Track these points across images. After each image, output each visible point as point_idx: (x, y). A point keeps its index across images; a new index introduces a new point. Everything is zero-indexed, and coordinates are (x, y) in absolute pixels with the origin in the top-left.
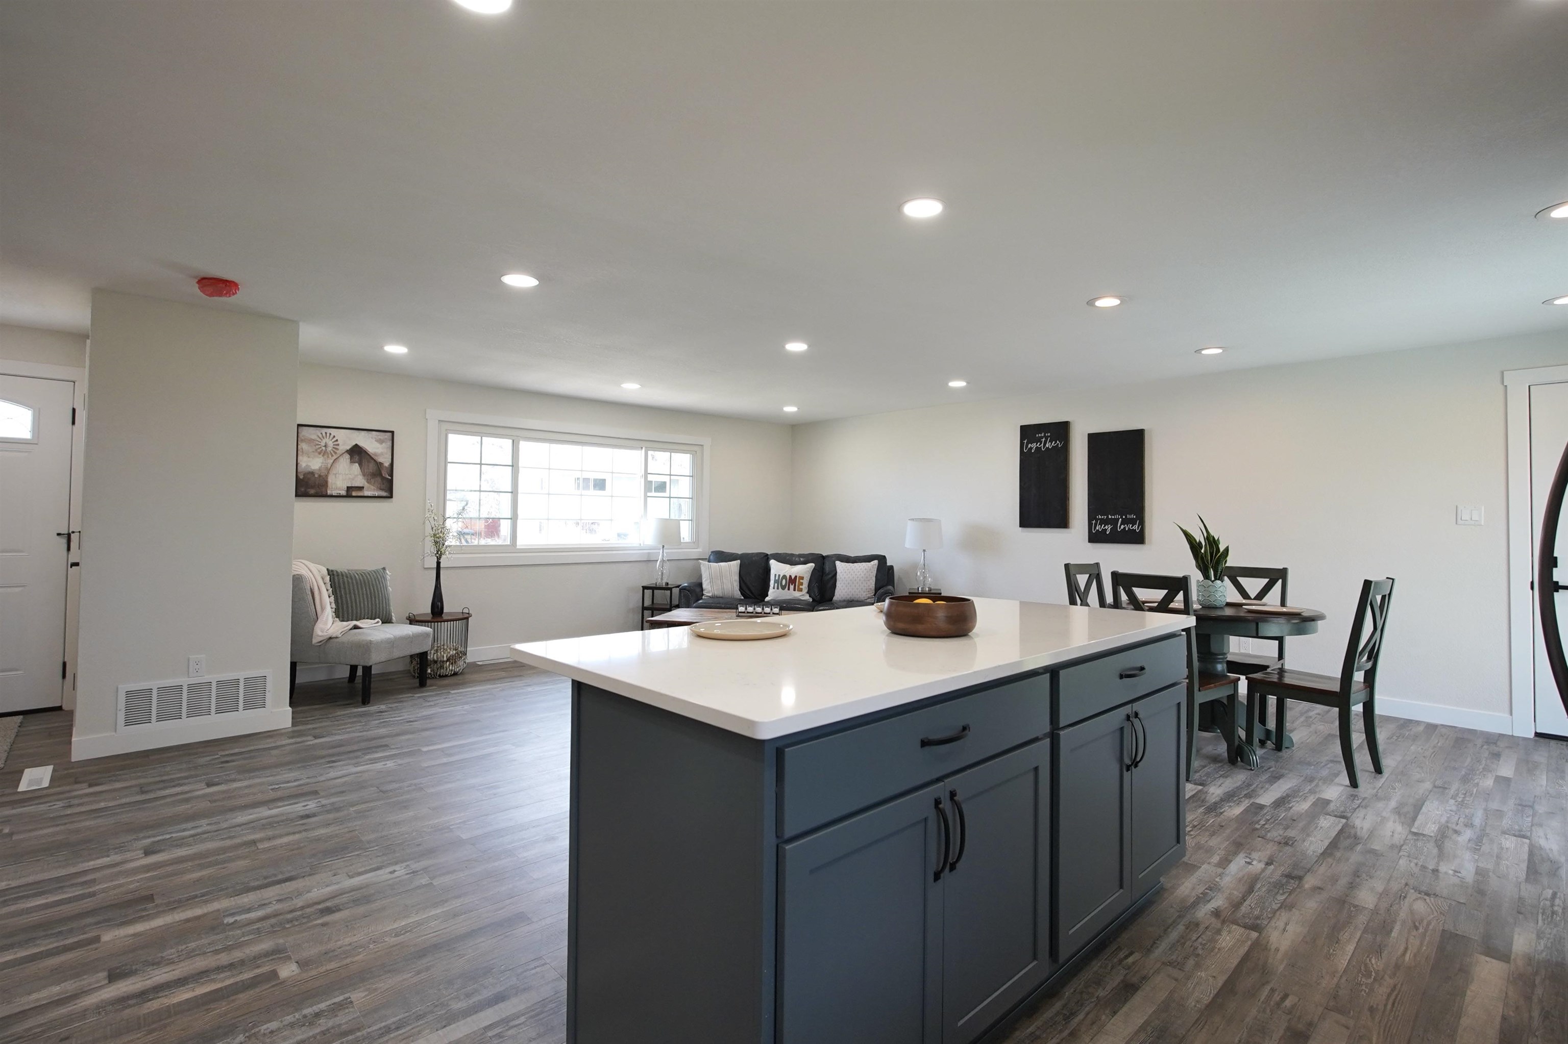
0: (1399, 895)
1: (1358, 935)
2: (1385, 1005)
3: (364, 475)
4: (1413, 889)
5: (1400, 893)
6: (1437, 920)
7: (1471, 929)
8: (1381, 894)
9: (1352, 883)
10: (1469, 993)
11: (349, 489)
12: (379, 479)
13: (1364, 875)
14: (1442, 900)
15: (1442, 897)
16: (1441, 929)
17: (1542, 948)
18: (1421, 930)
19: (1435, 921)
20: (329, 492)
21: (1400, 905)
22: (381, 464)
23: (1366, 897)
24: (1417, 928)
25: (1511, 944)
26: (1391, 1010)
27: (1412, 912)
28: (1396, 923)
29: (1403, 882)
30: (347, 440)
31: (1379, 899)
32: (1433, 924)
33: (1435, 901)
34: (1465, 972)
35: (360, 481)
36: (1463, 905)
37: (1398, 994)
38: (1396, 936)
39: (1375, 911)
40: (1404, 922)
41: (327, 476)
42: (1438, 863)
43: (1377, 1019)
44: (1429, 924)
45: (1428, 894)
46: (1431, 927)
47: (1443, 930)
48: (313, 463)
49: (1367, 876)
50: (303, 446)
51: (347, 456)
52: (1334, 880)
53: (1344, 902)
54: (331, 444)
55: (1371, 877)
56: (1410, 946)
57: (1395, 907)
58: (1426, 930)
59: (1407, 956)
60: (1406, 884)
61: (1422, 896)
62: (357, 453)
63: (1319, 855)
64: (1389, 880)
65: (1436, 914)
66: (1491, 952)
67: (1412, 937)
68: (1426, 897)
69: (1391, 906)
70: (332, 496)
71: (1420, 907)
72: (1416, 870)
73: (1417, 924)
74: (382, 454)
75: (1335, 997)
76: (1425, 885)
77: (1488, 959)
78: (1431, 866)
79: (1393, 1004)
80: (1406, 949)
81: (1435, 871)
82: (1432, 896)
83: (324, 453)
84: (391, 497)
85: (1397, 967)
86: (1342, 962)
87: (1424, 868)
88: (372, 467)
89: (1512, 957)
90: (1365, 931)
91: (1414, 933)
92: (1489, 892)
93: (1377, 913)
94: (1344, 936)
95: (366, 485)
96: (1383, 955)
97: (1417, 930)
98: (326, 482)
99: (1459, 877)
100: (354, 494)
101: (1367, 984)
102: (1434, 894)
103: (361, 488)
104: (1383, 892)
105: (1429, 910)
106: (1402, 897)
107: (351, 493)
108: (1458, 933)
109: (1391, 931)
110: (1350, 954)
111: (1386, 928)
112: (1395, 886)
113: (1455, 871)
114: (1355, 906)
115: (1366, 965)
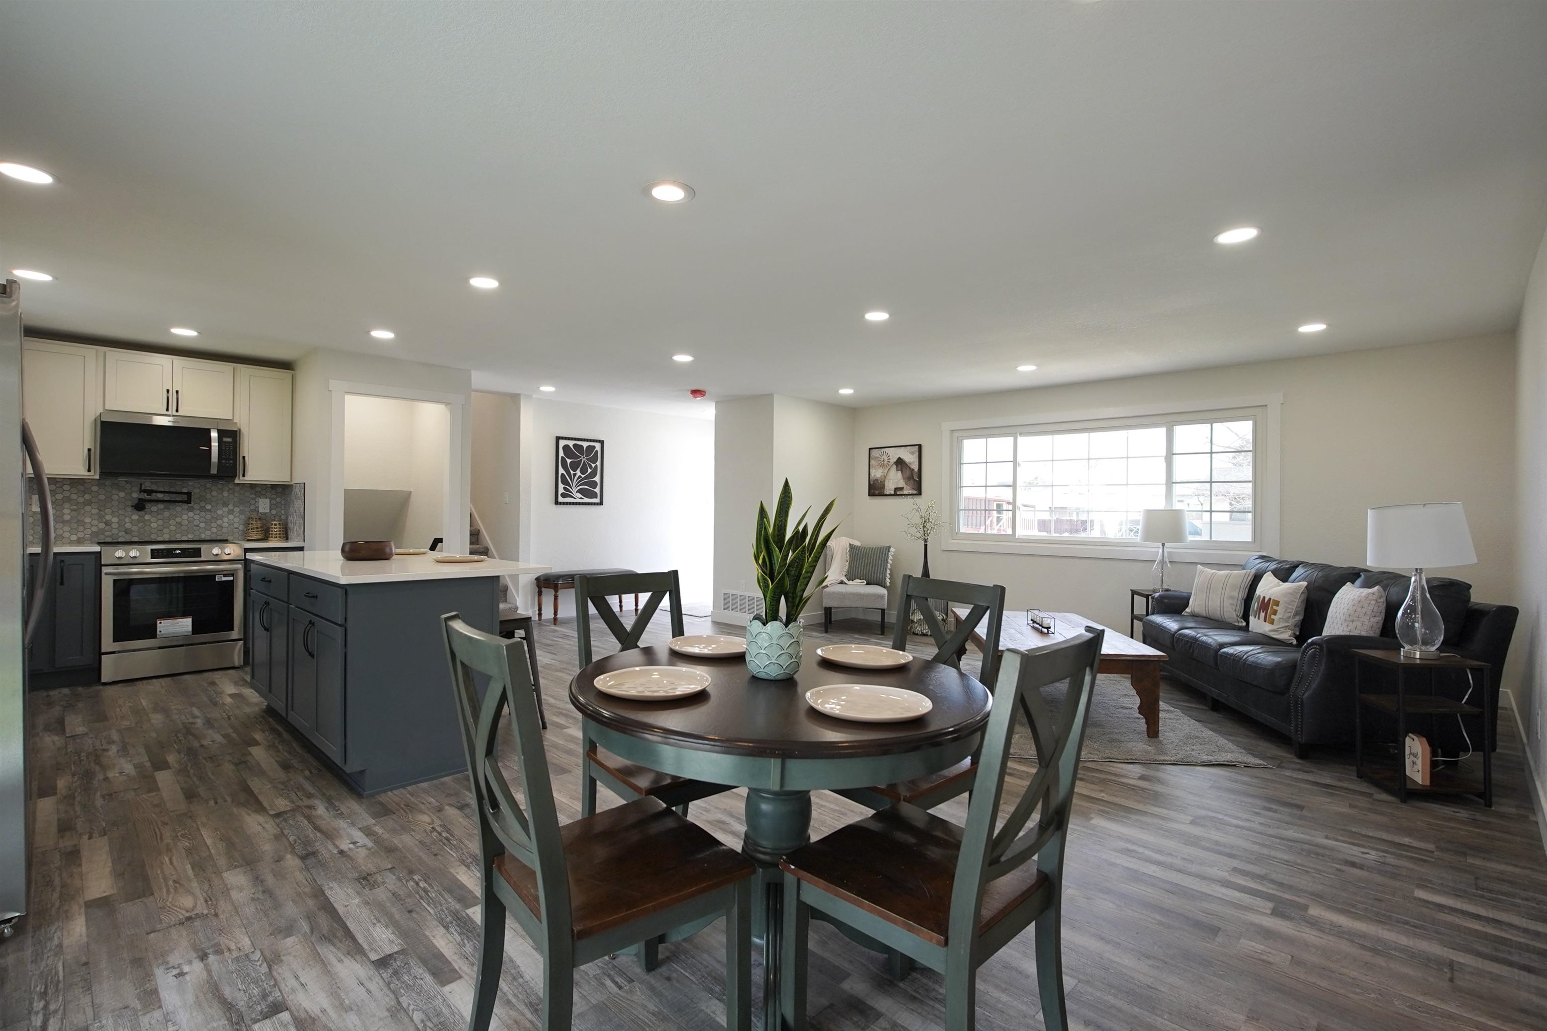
0: (213, 899)
1: (213, 851)
2: (159, 830)
3: (904, 479)
4: (207, 915)
5: (215, 903)
6: (163, 901)
7: (130, 910)
8: (228, 890)
9: (262, 882)
10: (111, 864)
11: (896, 489)
12: (912, 481)
13: (261, 897)
14: (172, 923)
15: (174, 926)
16: (156, 894)
17: (56, 935)
18: (171, 883)
19: (165, 897)
20: (885, 493)
21: (203, 890)
22: (913, 470)
23: (237, 879)
24: (175, 882)
25: (87, 921)
26: (154, 830)
27: (189, 892)
28: (194, 875)
29: (222, 916)
30: (894, 454)
31: (226, 885)
32: (165, 893)
33: (177, 916)
34: (118, 875)
35: (901, 484)
36: (148, 932)
37: (157, 838)
38: (187, 867)
39: (218, 873)
40: (190, 880)
41: (884, 481)
42: (209, 972)
43: (159, 823)
44: (168, 891)
45: (189, 919)
46: (164, 890)
47: (152, 894)
48: (877, 473)
49: (258, 898)
50: (873, 462)
51: (895, 466)
52: (279, 875)
53: (248, 864)
54: (886, 459)
55: (253, 899)
56: (171, 867)
57: (206, 886)
58: (167, 885)
59: (167, 859)
60: (216, 915)
61: (192, 914)
62: (900, 463)
63: (323, 888)
64: (236, 909)
65: (169, 904)
66: (104, 903)
67: (173, 873)
68: (188, 915)
69: (210, 885)
70: (887, 495)
71: (187, 902)
72: (224, 941)
73: (178, 885)
74: (913, 462)
75: (191, 817)
76: (199, 928)
77: (105, 894)
78: (212, 958)
79: (155, 832)
80: (171, 863)
81: (203, 957)
82: (184, 920)
83: (882, 466)
84: (920, 493)
85: (169, 850)
86: (205, 833)
87: (219, 952)
88: (908, 473)
89: (83, 909)
90: (210, 856)
91: (174, 877)
92: (129, 969)
93: (215, 873)
94: (221, 846)
95: (905, 486)
96: (183, 851)
97: (174, 880)
98: (884, 485)
99: (174, 967)
100: (898, 493)
101: (179, 831)
102: (183, 923)
103: (902, 489)
104: (229, 893)
105: (177, 904)
106: (208, 899)
107: (897, 492)
108: (139, 900)
109: (193, 868)
110: (206, 839)
111: (199, 867)
112: (224, 906)
113: (182, 974)
114: (236, 867)
115: (189, 839)
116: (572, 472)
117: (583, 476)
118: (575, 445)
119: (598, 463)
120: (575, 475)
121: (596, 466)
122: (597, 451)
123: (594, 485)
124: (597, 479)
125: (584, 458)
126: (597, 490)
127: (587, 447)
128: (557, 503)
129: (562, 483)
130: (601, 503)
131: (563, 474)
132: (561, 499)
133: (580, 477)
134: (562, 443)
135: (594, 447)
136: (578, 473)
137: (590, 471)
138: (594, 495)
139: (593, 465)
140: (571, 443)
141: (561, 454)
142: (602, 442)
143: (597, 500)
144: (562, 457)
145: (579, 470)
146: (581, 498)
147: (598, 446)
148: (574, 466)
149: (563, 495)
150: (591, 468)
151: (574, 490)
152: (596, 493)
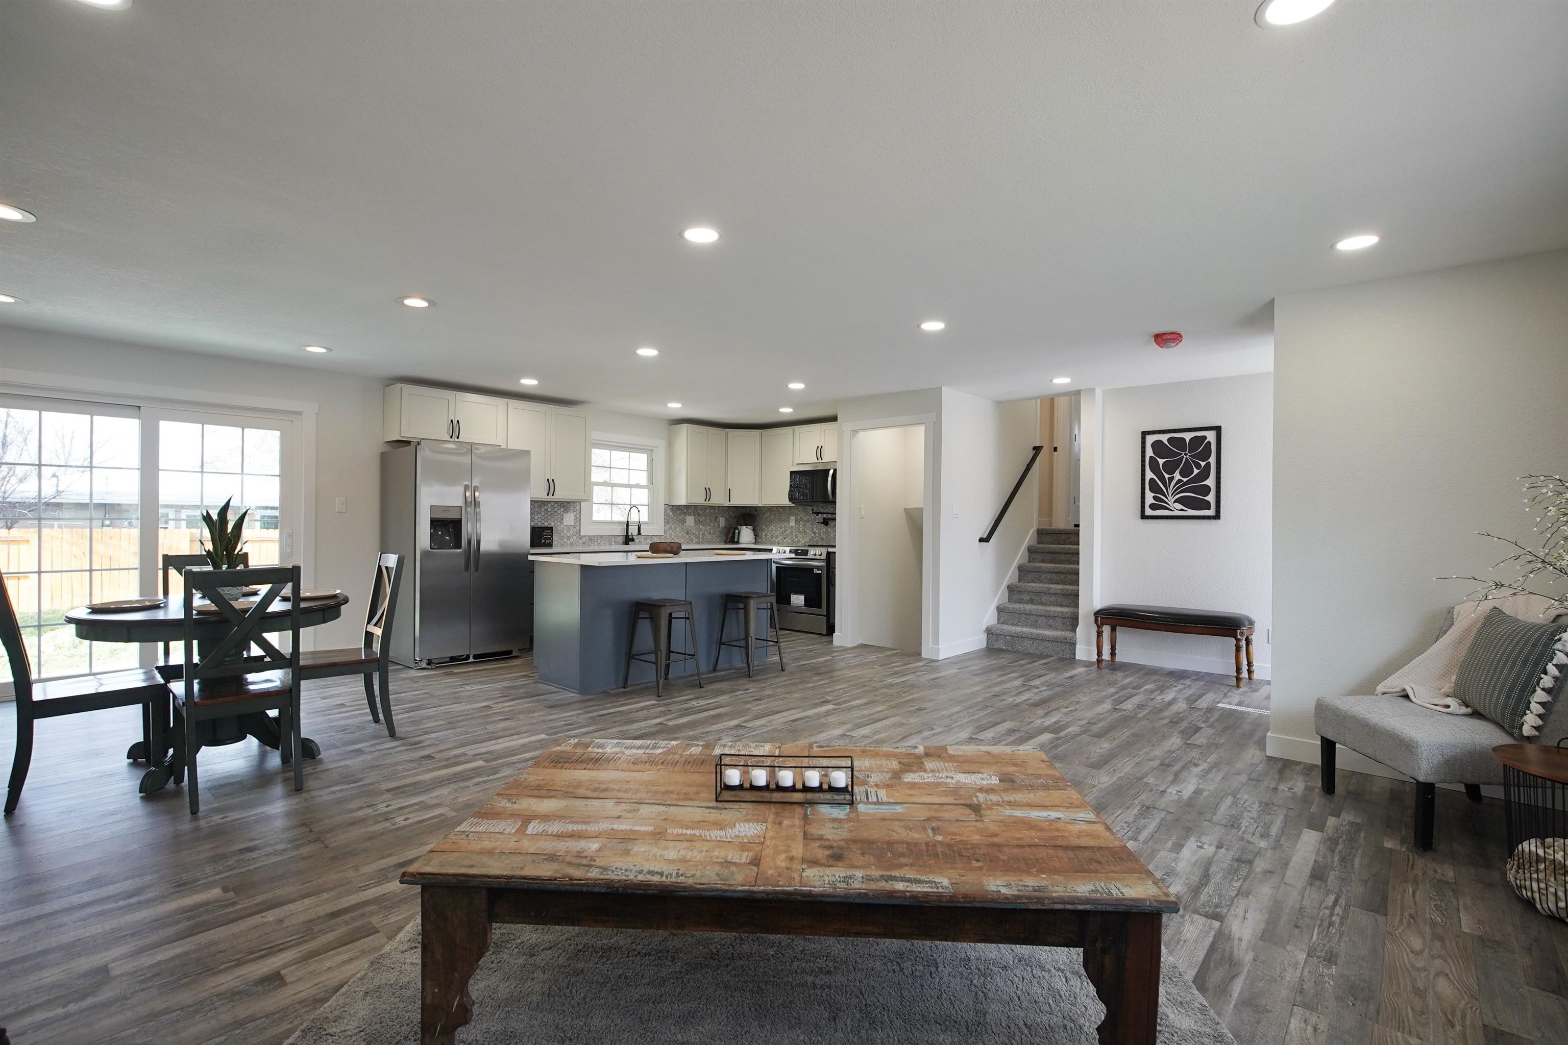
116: (1167, 476)
117: (1185, 480)
118: (1169, 440)
119: (1212, 460)
120: (1171, 479)
121: (1209, 464)
122: (1209, 443)
123: (1207, 490)
124: (1210, 482)
125: (1186, 454)
126: (1211, 498)
127: (1191, 440)
128: (1143, 516)
129: (1151, 490)
130: (1217, 516)
131: (1152, 480)
132: (1149, 512)
133: (1180, 481)
134: (1150, 439)
135: (1205, 438)
136: (1177, 476)
137: (1196, 471)
138: (1207, 506)
139: (1203, 464)
140: (1164, 438)
141: (1149, 452)
142: (1218, 429)
143: (1211, 512)
144: (1151, 457)
145: (1178, 472)
146: (1182, 510)
147: (1211, 436)
148: (1170, 468)
149: (1153, 507)
150: (1198, 466)
151: (1171, 500)
152: (1209, 503)
